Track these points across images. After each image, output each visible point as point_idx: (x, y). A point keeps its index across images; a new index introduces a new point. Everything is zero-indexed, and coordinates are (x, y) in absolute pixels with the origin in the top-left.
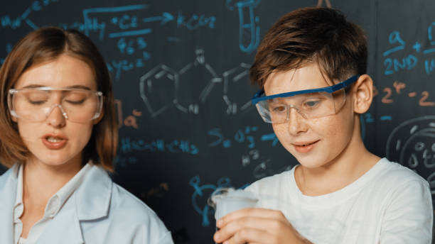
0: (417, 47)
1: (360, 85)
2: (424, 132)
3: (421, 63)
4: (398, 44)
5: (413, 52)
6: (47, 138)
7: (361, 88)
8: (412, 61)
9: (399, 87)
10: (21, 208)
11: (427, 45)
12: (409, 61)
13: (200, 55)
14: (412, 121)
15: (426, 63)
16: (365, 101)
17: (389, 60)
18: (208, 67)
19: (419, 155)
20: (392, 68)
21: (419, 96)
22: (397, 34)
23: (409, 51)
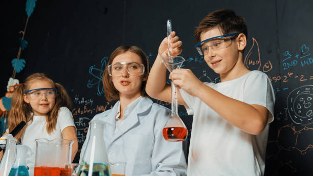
0: (297, 56)
1: (239, 38)
2: (303, 93)
3: (299, 63)
4: (288, 56)
5: (295, 59)
6: (122, 82)
7: (241, 39)
8: (295, 62)
9: (290, 74)
10: (119, 114)
11: (301, 54)
12: (294, 63)
13: (205, 73)
14: (297, 89)
15: (302, 63)
16: (243, 45)
17: (285, 63)
18: (208, 77)
19: (302, 103)
20: (287, 66)
21: (300, 77)
22: (288, 52)
23: (294, 58)
